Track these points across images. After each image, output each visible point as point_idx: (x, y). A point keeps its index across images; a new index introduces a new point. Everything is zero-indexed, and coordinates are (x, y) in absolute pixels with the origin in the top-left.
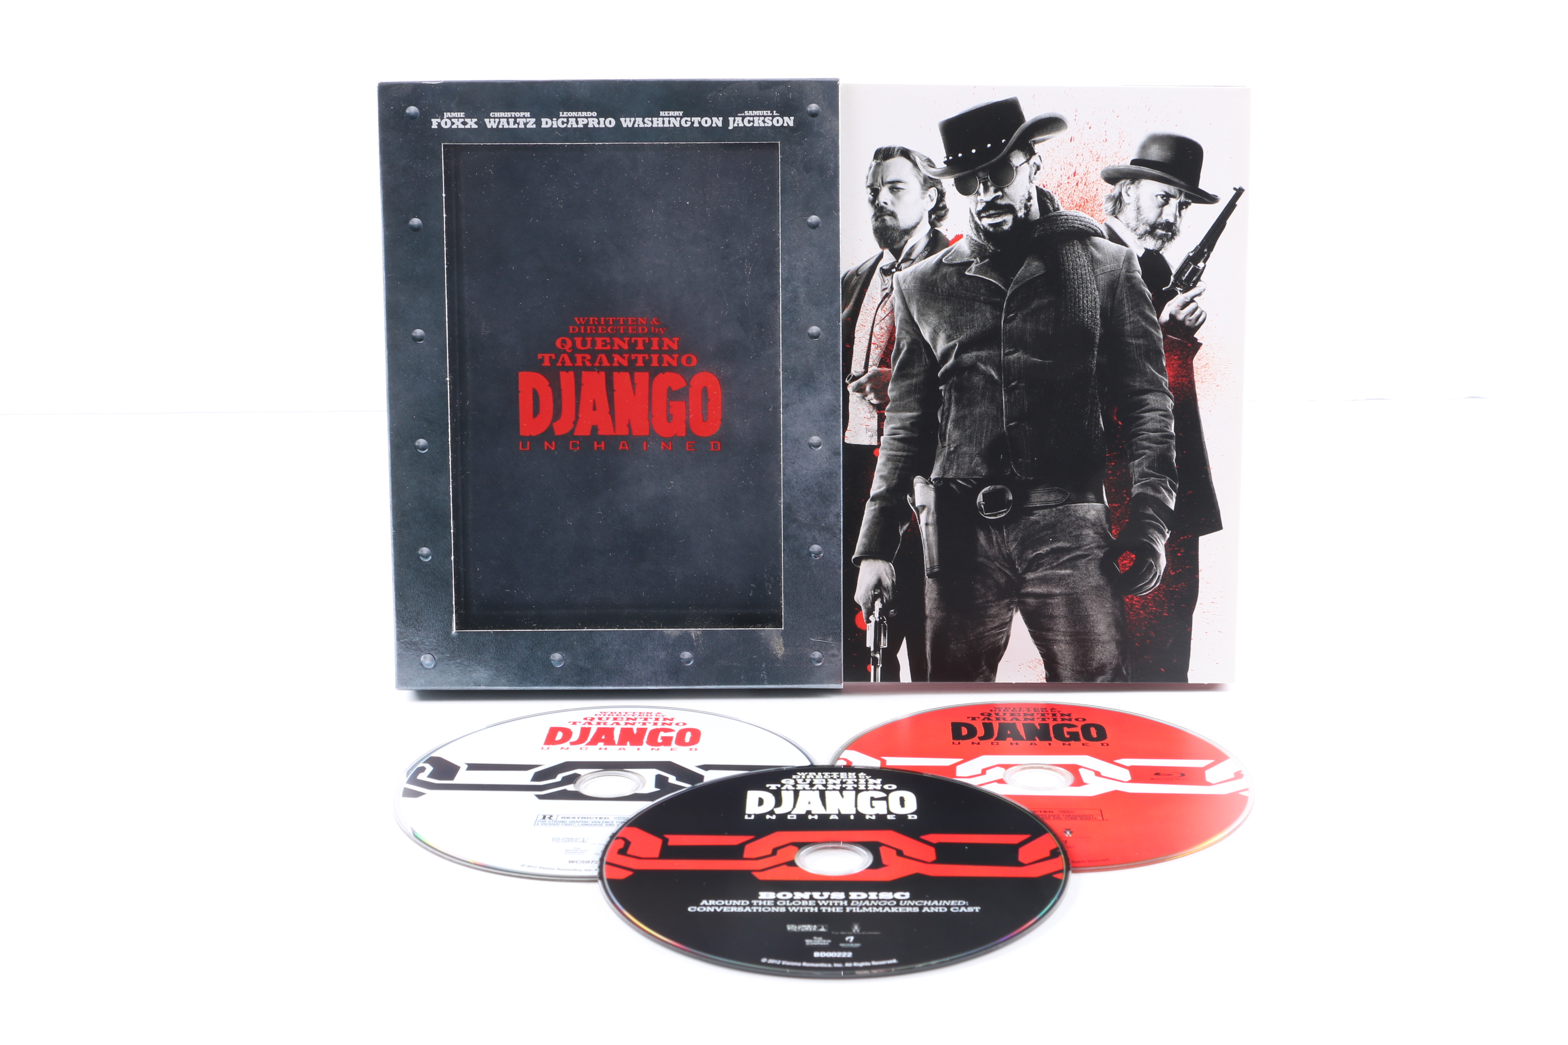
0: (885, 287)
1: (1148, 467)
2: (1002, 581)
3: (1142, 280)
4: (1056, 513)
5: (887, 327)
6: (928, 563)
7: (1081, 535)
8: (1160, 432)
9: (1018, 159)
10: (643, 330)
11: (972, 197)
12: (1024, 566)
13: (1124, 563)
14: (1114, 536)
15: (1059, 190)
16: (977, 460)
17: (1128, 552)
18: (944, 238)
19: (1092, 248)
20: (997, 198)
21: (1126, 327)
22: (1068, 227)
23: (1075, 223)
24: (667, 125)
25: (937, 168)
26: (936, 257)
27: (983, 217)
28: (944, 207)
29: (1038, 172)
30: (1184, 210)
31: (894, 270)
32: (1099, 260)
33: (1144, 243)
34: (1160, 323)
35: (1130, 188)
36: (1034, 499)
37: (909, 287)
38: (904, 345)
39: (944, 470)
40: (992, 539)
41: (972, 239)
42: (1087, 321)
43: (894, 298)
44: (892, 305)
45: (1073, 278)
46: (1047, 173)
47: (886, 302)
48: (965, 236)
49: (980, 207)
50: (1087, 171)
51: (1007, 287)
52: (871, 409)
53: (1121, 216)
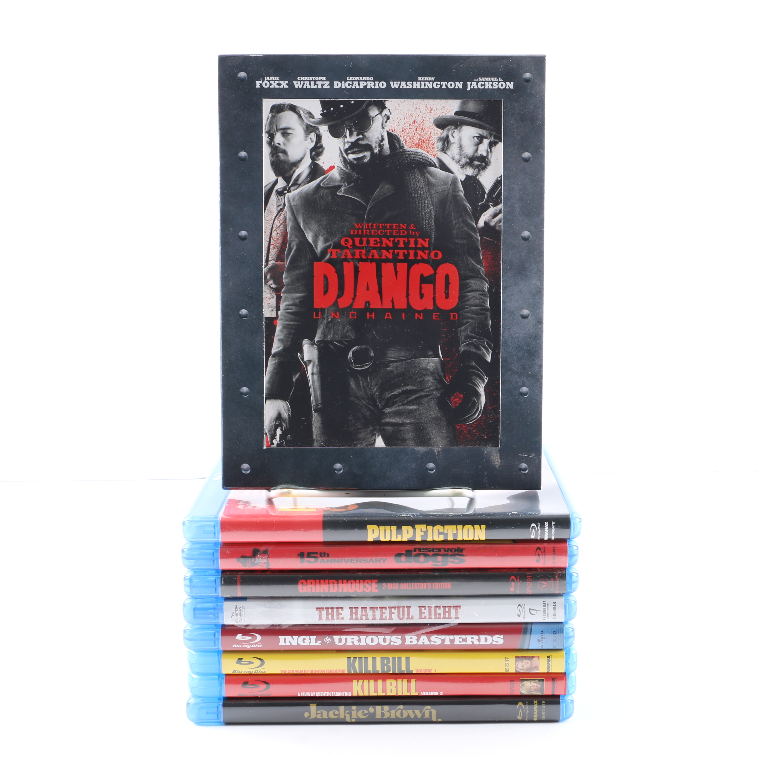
0: (280, 204)
1: (471, 332)
2: (368, 414)
3: (464, 197)
4: (405, 365)
5: (281, 232)
6: (314, 402)
7: (424, 381)
8: (479, 306)
9: (373, 112)
10: (404, 233)
11: (341, 139)
12: (383, 404)
13: (455, 400)
14: (448, 381)
15: (404, 134)
16: (348, 327)
17: (458, 393)
18: (321, 168)
19: (428, 175)
20: (359, 140)
21: (453, 231)
22: (411, 160)
23: (415, 157)
24: (423, 87)
25: (316, 118)
26: (316, 182)
27: (350, 153)
28: (321, 147)
29: (388, 121)
30: (494, 147)
31: (286, 192)
32: (433, 183)
33: (465, 171)
34: (478, 229)
35: (454, 132)
36: (389, 355)
37: (296, 204)
38: (294, 246)
39: (324, 334)
40: (360, 384)
41: (341, 169)
42: (425, 227)
43: (286, 212)
44: (285, 217)
45: (415, 197)
46: (395, 121)
47: (280, 215)
48: (336, 167)
49: (347, 146)
50: (424, 120)
51: (367, 204)
52: (271, 292)
53: (449, 152)
